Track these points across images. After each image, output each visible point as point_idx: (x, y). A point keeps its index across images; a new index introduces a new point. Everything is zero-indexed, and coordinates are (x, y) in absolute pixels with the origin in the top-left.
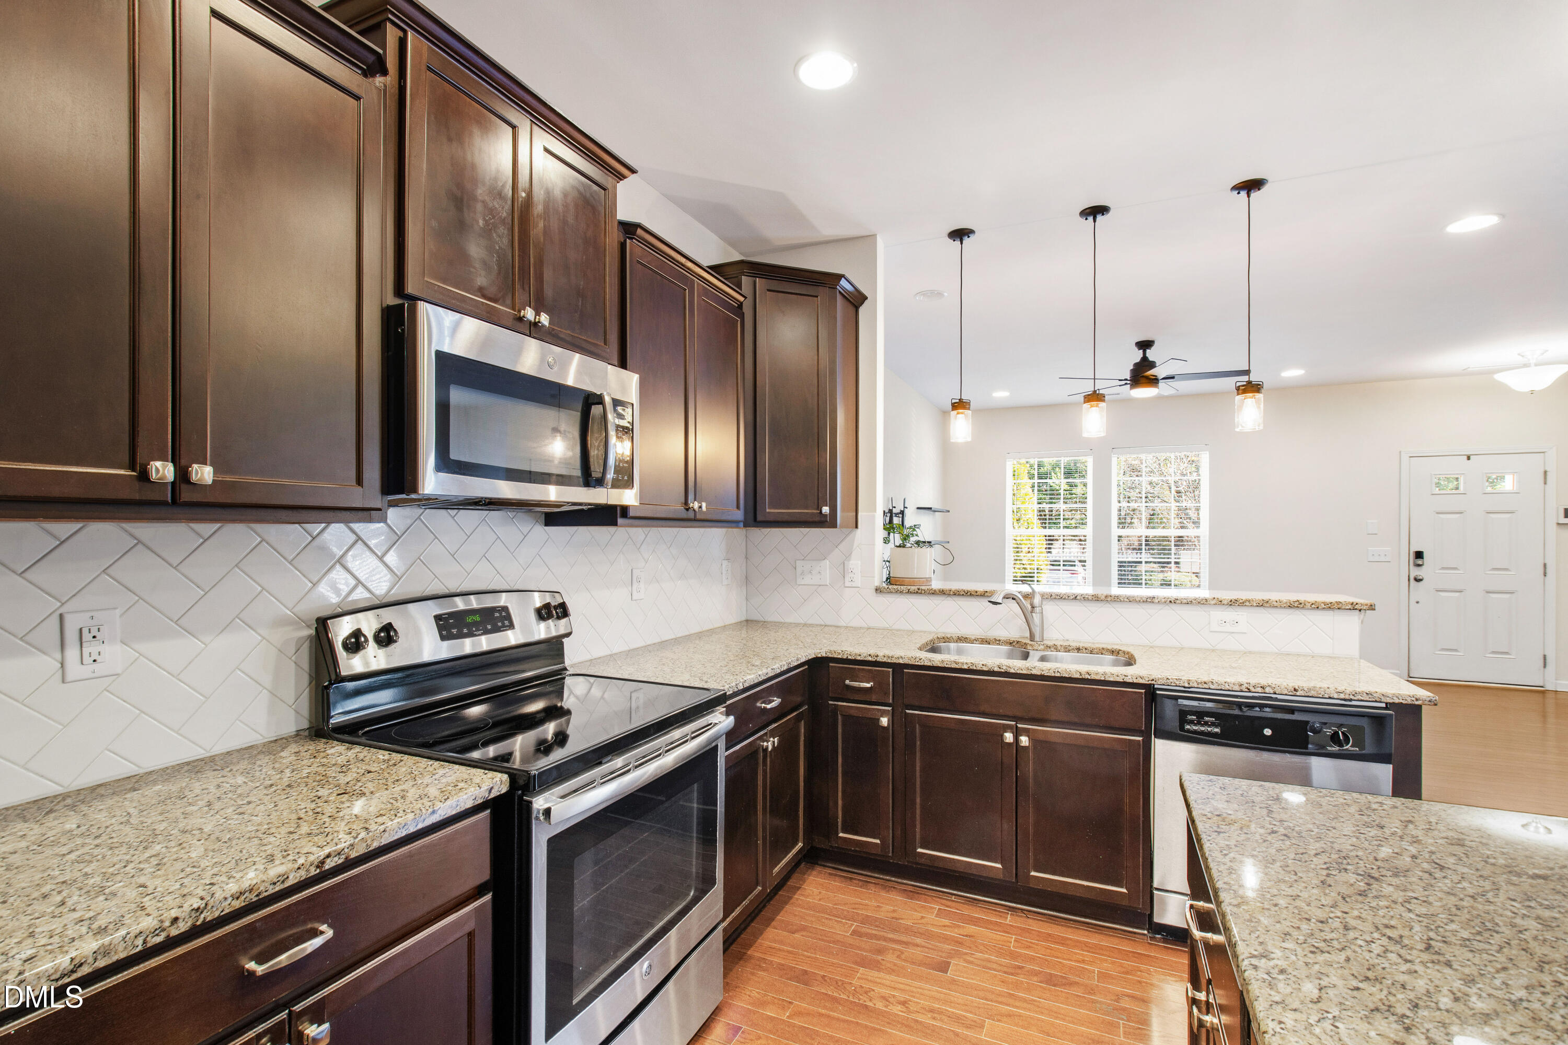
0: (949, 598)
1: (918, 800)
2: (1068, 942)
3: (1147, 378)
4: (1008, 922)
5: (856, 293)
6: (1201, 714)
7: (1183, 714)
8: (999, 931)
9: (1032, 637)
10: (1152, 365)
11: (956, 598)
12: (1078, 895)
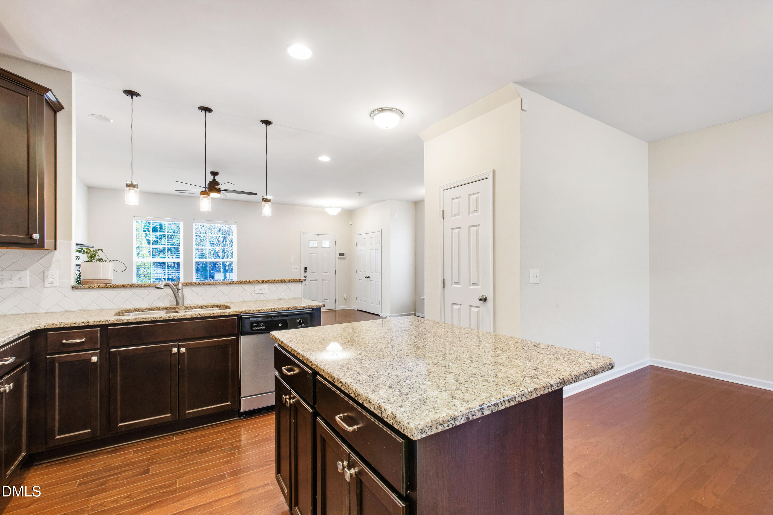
0: (127, 289)
1: (119, 398)
2: (206, 435)
3: (216, 189)
4: (175, 440)
5: (57, 103)
6: (258, 323)
7: (252, 323)
8: (171, 445)
9: (178, 303)
10: (218, 184)
11: (131, 289)
12: (209, 413)
